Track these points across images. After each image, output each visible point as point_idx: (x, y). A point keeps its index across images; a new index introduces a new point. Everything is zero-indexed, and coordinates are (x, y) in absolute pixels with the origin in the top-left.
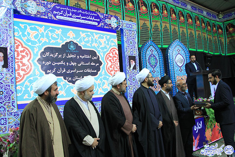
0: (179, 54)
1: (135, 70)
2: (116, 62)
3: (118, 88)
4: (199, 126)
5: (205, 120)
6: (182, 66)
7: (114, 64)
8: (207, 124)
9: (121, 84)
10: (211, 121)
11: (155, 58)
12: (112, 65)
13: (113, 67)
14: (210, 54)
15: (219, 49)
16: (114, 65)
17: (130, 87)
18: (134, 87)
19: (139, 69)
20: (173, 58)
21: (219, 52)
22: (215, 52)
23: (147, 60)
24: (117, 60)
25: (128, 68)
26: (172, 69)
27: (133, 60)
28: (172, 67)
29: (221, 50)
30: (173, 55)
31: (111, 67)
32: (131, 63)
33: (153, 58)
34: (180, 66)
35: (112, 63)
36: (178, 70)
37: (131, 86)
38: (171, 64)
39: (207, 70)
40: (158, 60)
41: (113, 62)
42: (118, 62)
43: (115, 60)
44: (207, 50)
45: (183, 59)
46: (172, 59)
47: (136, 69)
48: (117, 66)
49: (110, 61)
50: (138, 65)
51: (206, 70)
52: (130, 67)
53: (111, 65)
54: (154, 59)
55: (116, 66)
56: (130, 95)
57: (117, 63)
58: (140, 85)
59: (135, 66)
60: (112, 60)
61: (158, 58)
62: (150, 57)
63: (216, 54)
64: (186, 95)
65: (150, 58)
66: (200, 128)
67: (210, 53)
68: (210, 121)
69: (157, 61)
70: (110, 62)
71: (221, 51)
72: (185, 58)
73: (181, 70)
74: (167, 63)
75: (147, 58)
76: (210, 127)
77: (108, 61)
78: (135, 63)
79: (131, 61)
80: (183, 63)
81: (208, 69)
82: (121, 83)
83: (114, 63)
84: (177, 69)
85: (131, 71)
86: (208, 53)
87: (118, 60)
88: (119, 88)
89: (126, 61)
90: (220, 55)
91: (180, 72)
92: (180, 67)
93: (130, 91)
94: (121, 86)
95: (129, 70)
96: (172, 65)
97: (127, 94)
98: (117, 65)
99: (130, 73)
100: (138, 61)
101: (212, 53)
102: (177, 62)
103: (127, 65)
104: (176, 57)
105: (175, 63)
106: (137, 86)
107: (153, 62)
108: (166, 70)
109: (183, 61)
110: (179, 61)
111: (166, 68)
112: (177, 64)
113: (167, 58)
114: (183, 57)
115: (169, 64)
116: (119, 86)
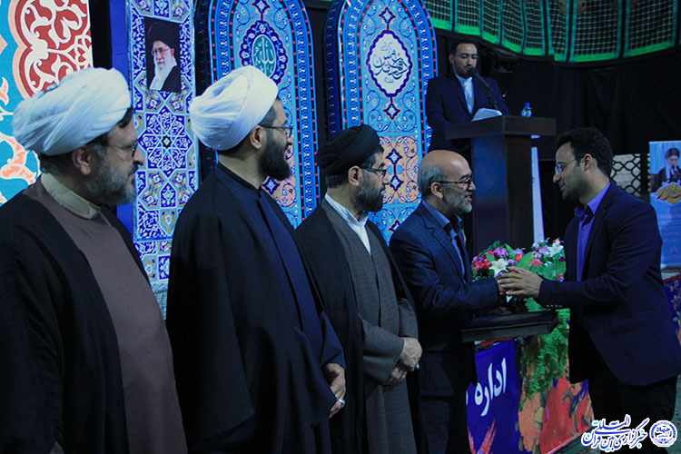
0: (388, 32)
1: (173, 96)
2: (75, 46)
3: (79, 171)
4: (496, 383)
5: (520, 354)
6: (398, 91)
7: (65, 53)
8: (525, 371)
9: (97, 147)
10: (547, 357)
11: (275, 43)
12: (52, 58)
13: (56, 67)
14: (508, 50)
15: (543, 32)
16: (64, 59)
17: (149, 181)
18: (168, 180)
19: (193, 89)
20: (358, 51)
21: (540, 46)
22: (529, 46)
23: (237, 49)
24: (80, 32)
25: (140, 83)
26: (353, 104)
27: (165, 43)
28: (352, 95)
29: (550, 37)
30: (362, 34)
31: (46, 67)
32: (157, 56)
33: (263, 42)
34: (391, 90)
35: (51, 44)
36: (382, 108)
37: (151, 176)
38: (351, 76)
39: (524, 113)
40: (290, 54)
41: (57, 40)
42: (84, 47)
43: (67, 34)
44: (494, 33)
45: (406, 60)
46: (353, 53)
47: (178, 90)
48: (78, 64)
49: (40, 37)
50: (193, 69)
51: (520, 114)
52: (151, 76)
53: (46, 57)
54: (270, 47)
55: (74, 66)
56: (145, 218)
57: (81, 51)
58: (196, 169)
59: (176, 73)
60: (52, 34)
61: (288, 46)
62: (252, 36)
63: (530, 52)
65: (252, 40)
66: (497, 391)
67: (507, 44)
68: (541, 357)
69: (282, 59)
70: (45, 43)
71: (550, 43)
72: (413, 53)
73: (392, 111)
74: (331, 74)
75: (238, 41)
76: (538, 387)
77: (33, 37)
78: (178, 62)
79: (158, 45)
80: (404, 77)
81: (527, 113)
82: (103, 140)
83: (63, 47)
84: (374, 103)
85: (157, 96)
86: (500, 46)
87: (86, 36)
88: (85, 169)
89: (132, 42)
90: (547, 59)
91: (387, 119)
92: (388, 95)
93: (144, 198)
94: (99, 159)
95: (142, 89)
96: (352, 86)
97: (132, 217)
98: (82, 59)
99: (149, 106)
100: (192, 51)
101: (515, 48)
102: (376, 71)
103: (137, 67)
104: (373, 46)
105: (366, 75)
106: (184, 175)
107: (265, 62)
108: (326, 106)
109: (404, 68)
110: (386, 68)
111: (325, 96)
112: (375, 79)
113: (330, 49)
114: (404, 48)
115: (342, 79)
116: (89, 158)
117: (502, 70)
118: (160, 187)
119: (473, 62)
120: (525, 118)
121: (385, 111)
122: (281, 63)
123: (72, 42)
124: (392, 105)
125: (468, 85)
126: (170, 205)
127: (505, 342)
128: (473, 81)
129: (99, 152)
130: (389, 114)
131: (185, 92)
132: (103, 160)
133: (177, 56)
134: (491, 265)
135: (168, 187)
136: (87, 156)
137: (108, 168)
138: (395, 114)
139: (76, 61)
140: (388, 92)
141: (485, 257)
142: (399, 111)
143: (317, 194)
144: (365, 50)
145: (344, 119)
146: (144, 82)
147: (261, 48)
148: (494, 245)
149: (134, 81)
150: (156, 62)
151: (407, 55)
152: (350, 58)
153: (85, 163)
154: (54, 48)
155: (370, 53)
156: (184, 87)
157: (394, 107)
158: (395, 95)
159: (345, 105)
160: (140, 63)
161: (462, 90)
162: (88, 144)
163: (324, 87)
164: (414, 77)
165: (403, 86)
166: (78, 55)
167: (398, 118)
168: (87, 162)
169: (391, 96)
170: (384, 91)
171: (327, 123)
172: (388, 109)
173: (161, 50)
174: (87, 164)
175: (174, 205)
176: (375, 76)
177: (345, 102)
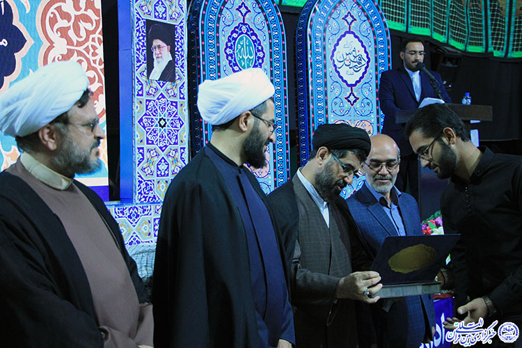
0: (350, 32)
1: (168, 85)
2: (90, 43)
3: (46, 147)
6: (357, 82)
7: (81, 49)
11: (254, 41)
12: (70, 53)
14: (454, 48)
15: (484, 33)
16: (80, 54)
17: (147, 155)
18: (163, 154)
19: (185, 79)
20: (324, 48)
21: (481, 45)
22: (471, 44)
23: (222, 47)
24: (94, 32)
25: (142, 74)
26: (319, 93)
27: (163, 41)
28: (318, 85)
29: (490, 37)
30: (328, 34)
32: (156, 52)
33: (245, 40)
34: (352, 81)
35: (70, 42)
36: (344, 96)
37: (149, 151)
38: (318, 69)
39: (464, 101)
40: (267, 50)
41: (74, 38)
42: (97, 44)
43: (83, 33)
44: (442, 33)
45: (364, 56)
46: (320, 50)
47: (173, 80)
48: (92, 58)
49: (61, 37)
50: (186, 62)
52: (150, 68)
53: (65, 52)
54: (250, 45)
55: (88, 60)
56: (143, 186)
57: (93, 47)
58: (186, 146)
59: (171, 67)
60: (71, 33)
61: (265, 44)
62: (235, 35)
63: (472, 49)
64: (394, 207)
65: (235, 39)
67: (453, 43)
69: (260, 54)
70: (64, 41)
71: (490, 42)
72: (371, 50)
73: (352, 98)
74: (301, 67)
75: (223, 40)
77: (55, 36)
78: (174, 57)
79: (157, 42)
80: (363, 70)
81: (467, 101)
82: (63, 119)
83: (79, 44)
84: (337, 92)
85: (155, 85)
86: (447, 44)
87: (98, 35)
89: (135, 40)
90: (487, 56)
91: (347, 105)
92: (348, 85)
93: (143, 169)
95: (143, 79)
96: (318, 77)
97: (132, 184)
98: (94, 54)
99: (148, 94)
100: (185, 47)
101: (460, 46)
102: (339, 65)
103: (139, 61)
104: (337, 44)
105: (330, 68)
106: (176, 151)
107: (246, 58)
108: (296, 95)
109: (363, 62)
110: (347, 63)
111: (296, 86)
112: (338, 72)
113: (301, 46)
114: (363, 46)
115: (310, 72)
116: (54, 136)
117: (449, 65)
118: (156, 160)
119: (421, 58)
120: (466, 106)
121: (346, 98)
122: (259, 58)
123: (87, 40)
124: (352, 93)
125: (416, 78)
126: (164, 176)
127: (444, 299)
128: (420, 73)
129: (62, 130)
130: (349, 101)
131: (178, 82)
132: (66, 136)
133: (173, 52)
134: (432, 232)
135: (163, 161)
136: (53, 134)
137: (71, 143)
138: (355, 101)
139: (89, 56)
140: (349, 83)
141: (427, 225)
142: (358, 99)
143: (288, 167)
144: (330, 47)
145: (311, 106)
146: (145, 73)
147: (242, 46)
148: (436, 214)
149: (136, 73)
150: (154, 57)
151: (366, 52)
152: (317, 54)
153: (51, 140)
154: (73, 45)
155: (335, 50)
156: (177, 77)
157: (354, 95)
158: (355, 85)
159: (312, 94)
160: (141, 58)
161: (410, 81)
162: (51, 123)
163: (295, 78)
164: (371, 70)
165: (361, 78)
166: (92, 51)
167: (357, 105)
168: (53, 139)
169: (351, 86)
170: (345, 82)
171: (297, 108)
172: (349, 97)
173: (159, 47)
174: (53, 141)
175: (168, 175)
176: (338, 69)
177: (312, 91)
